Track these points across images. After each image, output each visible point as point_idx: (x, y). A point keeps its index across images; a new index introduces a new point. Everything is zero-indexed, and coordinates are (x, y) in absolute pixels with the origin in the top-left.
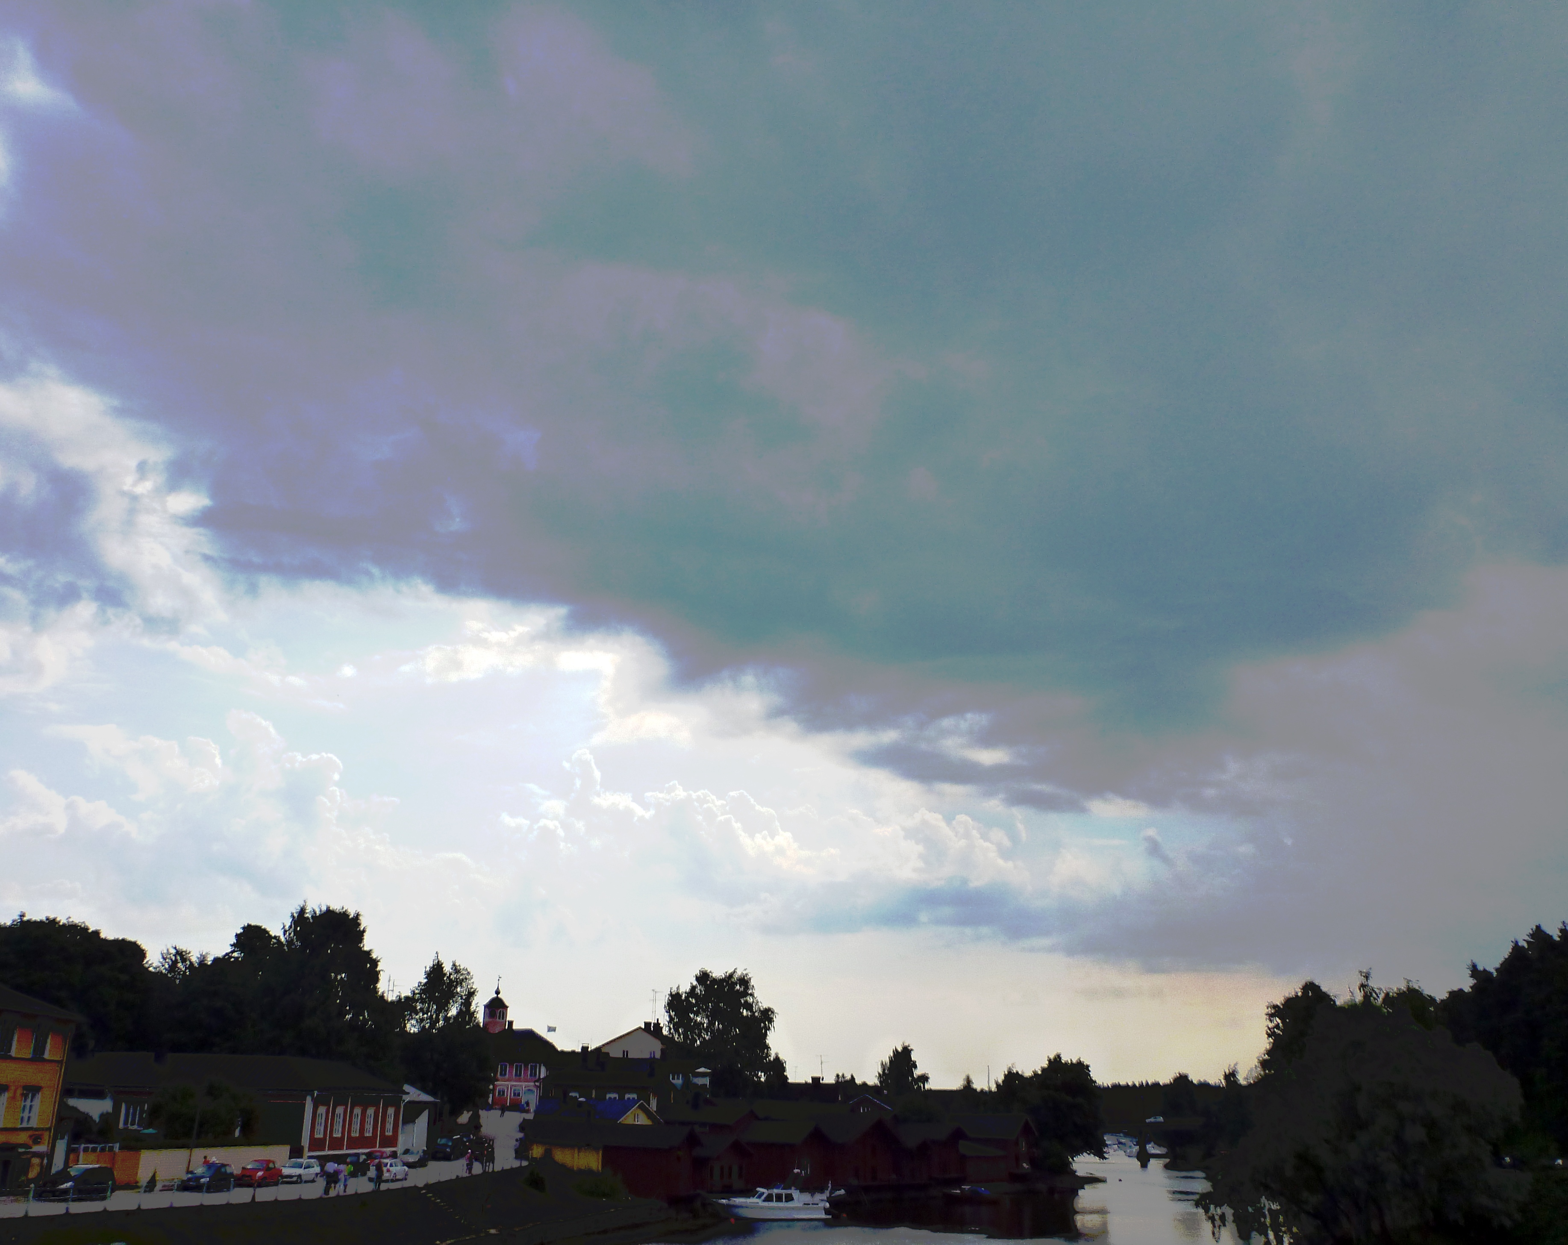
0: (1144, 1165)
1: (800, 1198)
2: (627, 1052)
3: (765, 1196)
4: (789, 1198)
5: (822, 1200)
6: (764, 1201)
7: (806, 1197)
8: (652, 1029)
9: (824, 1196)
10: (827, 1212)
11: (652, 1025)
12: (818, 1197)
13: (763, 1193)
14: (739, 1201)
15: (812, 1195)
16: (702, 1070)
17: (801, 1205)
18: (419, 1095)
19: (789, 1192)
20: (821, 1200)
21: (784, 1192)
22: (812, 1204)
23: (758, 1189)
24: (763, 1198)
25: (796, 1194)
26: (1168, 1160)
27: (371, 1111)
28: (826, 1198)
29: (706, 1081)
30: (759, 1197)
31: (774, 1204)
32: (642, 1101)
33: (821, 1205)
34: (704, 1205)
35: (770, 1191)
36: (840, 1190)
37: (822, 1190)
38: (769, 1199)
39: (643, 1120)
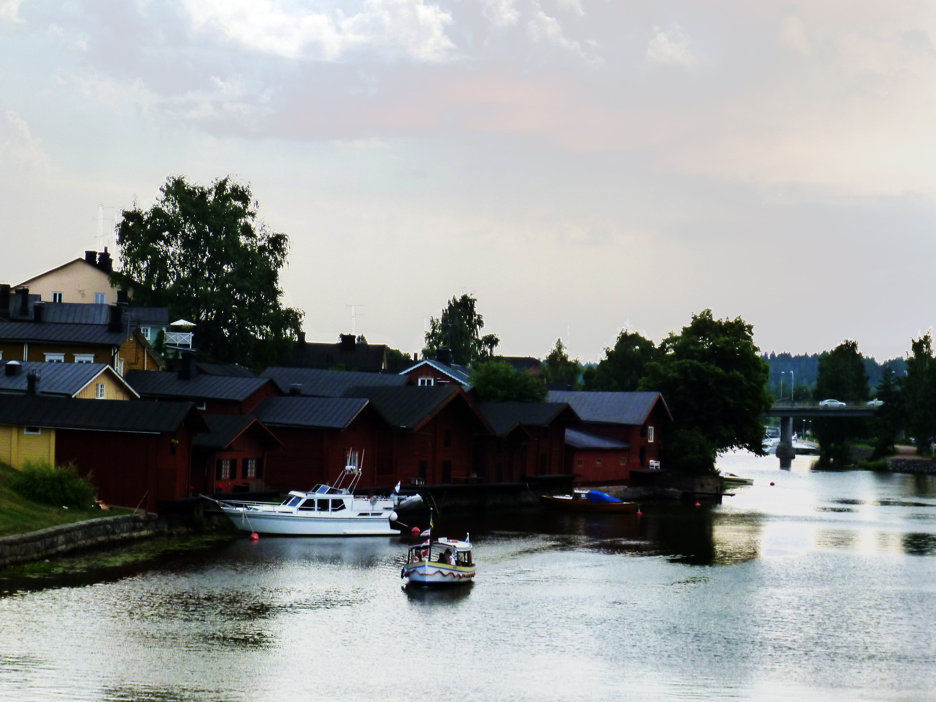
0: (785, 464)
1: (354, 505)
2: (60, 295)
3: (302, 502)
4: (338, 505)
5: (387, 509)
6: (300, 509)
7: (364, 504)
8: (98, 262)
9: (391, 502)
10: (393, 525)
11: (98, 256)
12: (381, 503)
13: (300, 499)
14: (263, 508)
15: (373, 503)
16: (181, 322)
17: (355, 515)
19: (337, 496)
20: (385, 508)
21: (331, 497)
22: (373, 514)
23: (292, 493)
24: (299, 505)
25: (348, 499)
26: (817, 458)
28: (392, 506)
29: (187, 338)
30: (294, 504)
31: (316, 513)
32: (108, 366)
33: (386, 514)
34: (208, 515)
35: (310, 496)
36: (415, 495)
37: (386, 493)
38: (309, 505)
39: (108, 393)
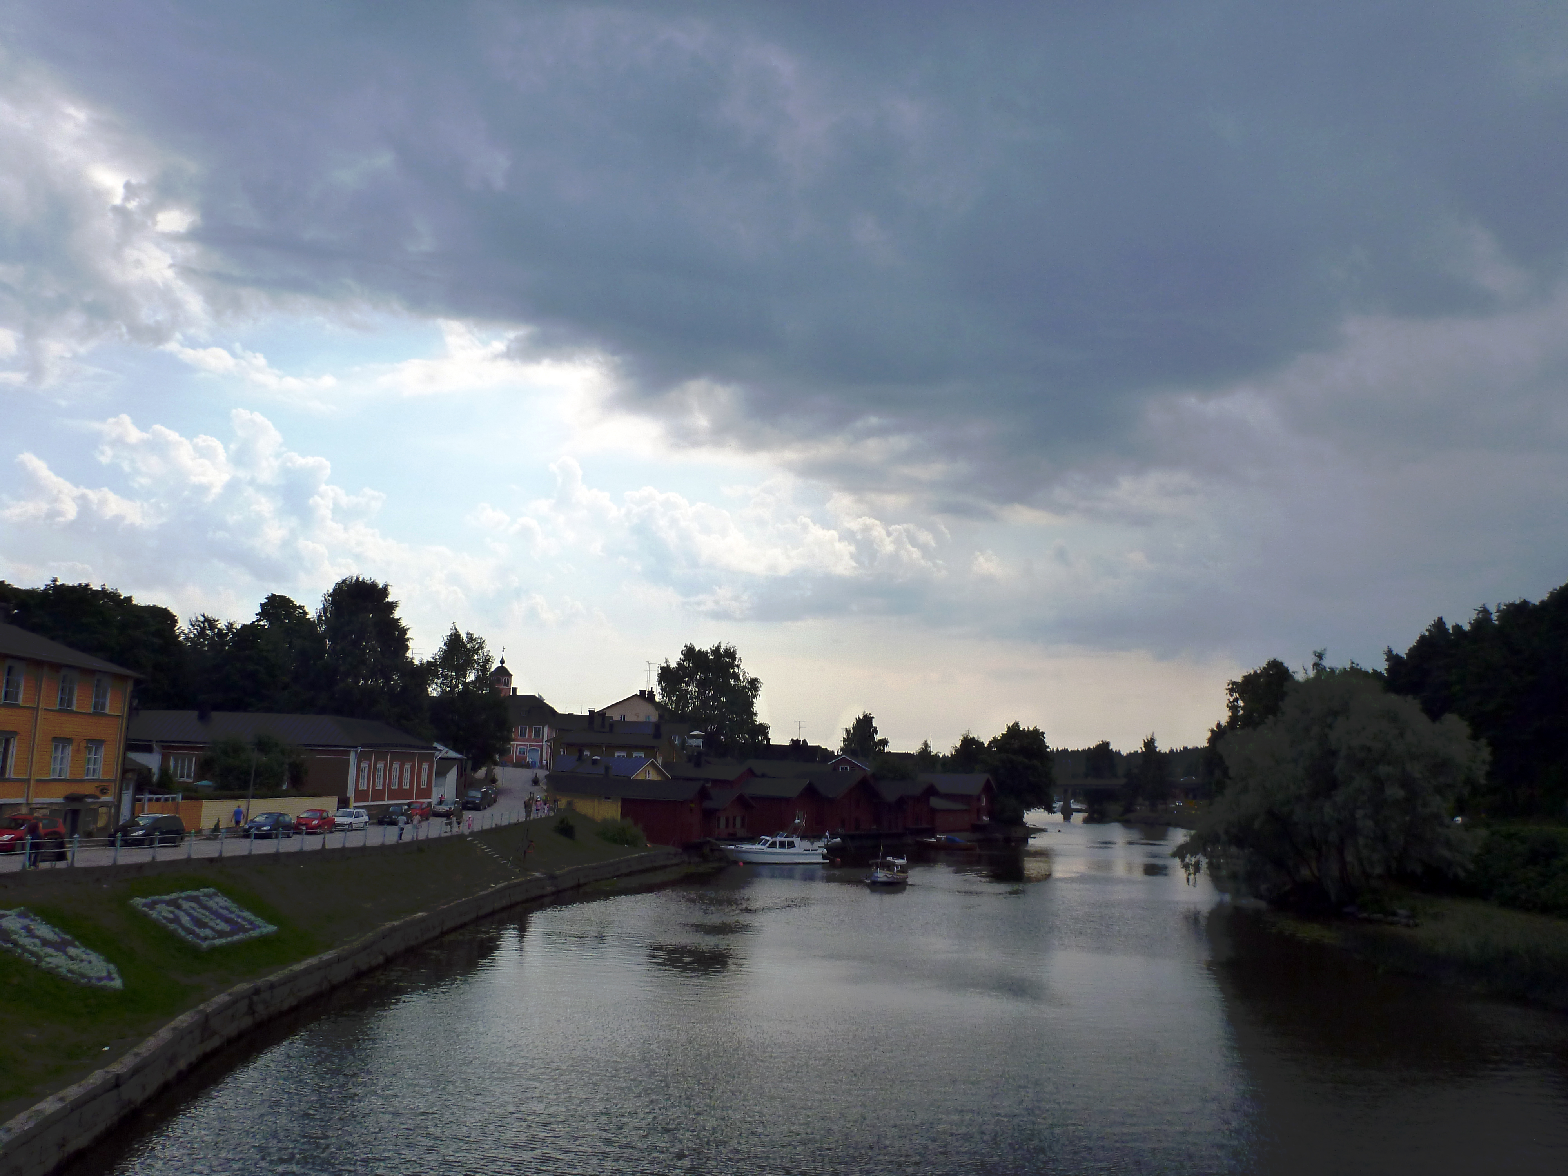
0: (1067, 819)
1: (801, 845)
3: (769, 843)
4: (791, 845)
6: (768, 847)
7: (806, 844)
8: (646, 696)
9: (822, 844)
10: (824, 857)
11: (647, 693)
12: (817, 844)
13: (768, 841)
14: (746, 847)
15: (812, 843)
16: (696, 733)
17: (801, 851)
18: (447, 752)
19: (790, 839)
20: (820, 847)
21: (787, 840)
22: (812, 851)
23: (763, 837)
24: (767, 844)
25: (797, 841)
27: (407, 766)
28: (824, 845)
29: (700, 742)
30: (764, 844)
31: (778, 850)
32: (653, 759)
33: (820, 851)
34: (712, 850)
35: (774, 839)
36: (837, 838)
37: (819, 837)
38: (773, 845)
39: (652, 776)
